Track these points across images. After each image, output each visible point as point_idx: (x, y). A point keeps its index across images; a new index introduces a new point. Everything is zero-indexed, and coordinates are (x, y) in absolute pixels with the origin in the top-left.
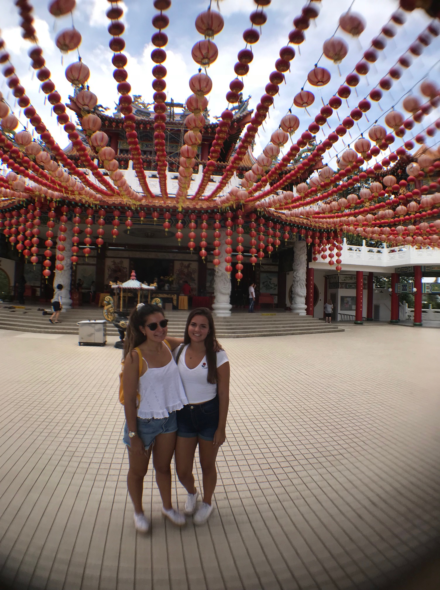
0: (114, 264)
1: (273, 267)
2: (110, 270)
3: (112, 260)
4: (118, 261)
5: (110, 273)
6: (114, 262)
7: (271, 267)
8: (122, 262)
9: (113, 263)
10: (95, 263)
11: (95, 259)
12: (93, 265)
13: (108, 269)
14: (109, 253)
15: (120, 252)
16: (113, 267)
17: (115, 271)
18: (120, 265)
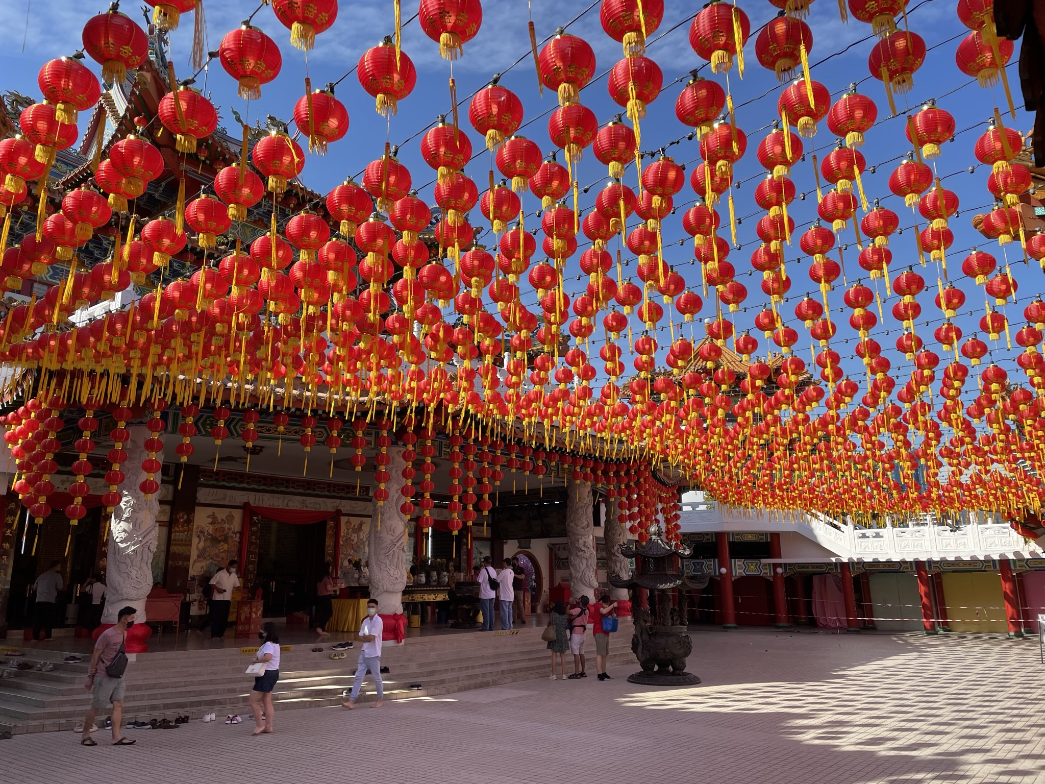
0: (212, 523)
2: (203, 539)
3: (210, 510)
4: (221, 514)
5: (202, 545)
6: (213, 516)
8: (230, 518)
9: (211, 520)
10: (167, 518)
11: (168, 508)
13: (199, 536)
14: (203, 495)
15: (229, 492)
16: (210, 529)
17: (214, 540)
18: (227, 526)
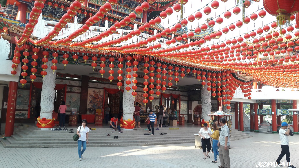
0: (94, 93)
1: (185, 97)
3: (93, 89)
4: (97, 90)
5: (91, 99)
6: (94, 91)
7: (184, 97)
8: (100, 92)
10: (80, 91)
11: (80, 88)
12: (77, 93)
13: (90, 97)
14: (90, 85)
15: (99, 84)
16: (93, 95)
17: (95, 98)
18: (98, 94)
